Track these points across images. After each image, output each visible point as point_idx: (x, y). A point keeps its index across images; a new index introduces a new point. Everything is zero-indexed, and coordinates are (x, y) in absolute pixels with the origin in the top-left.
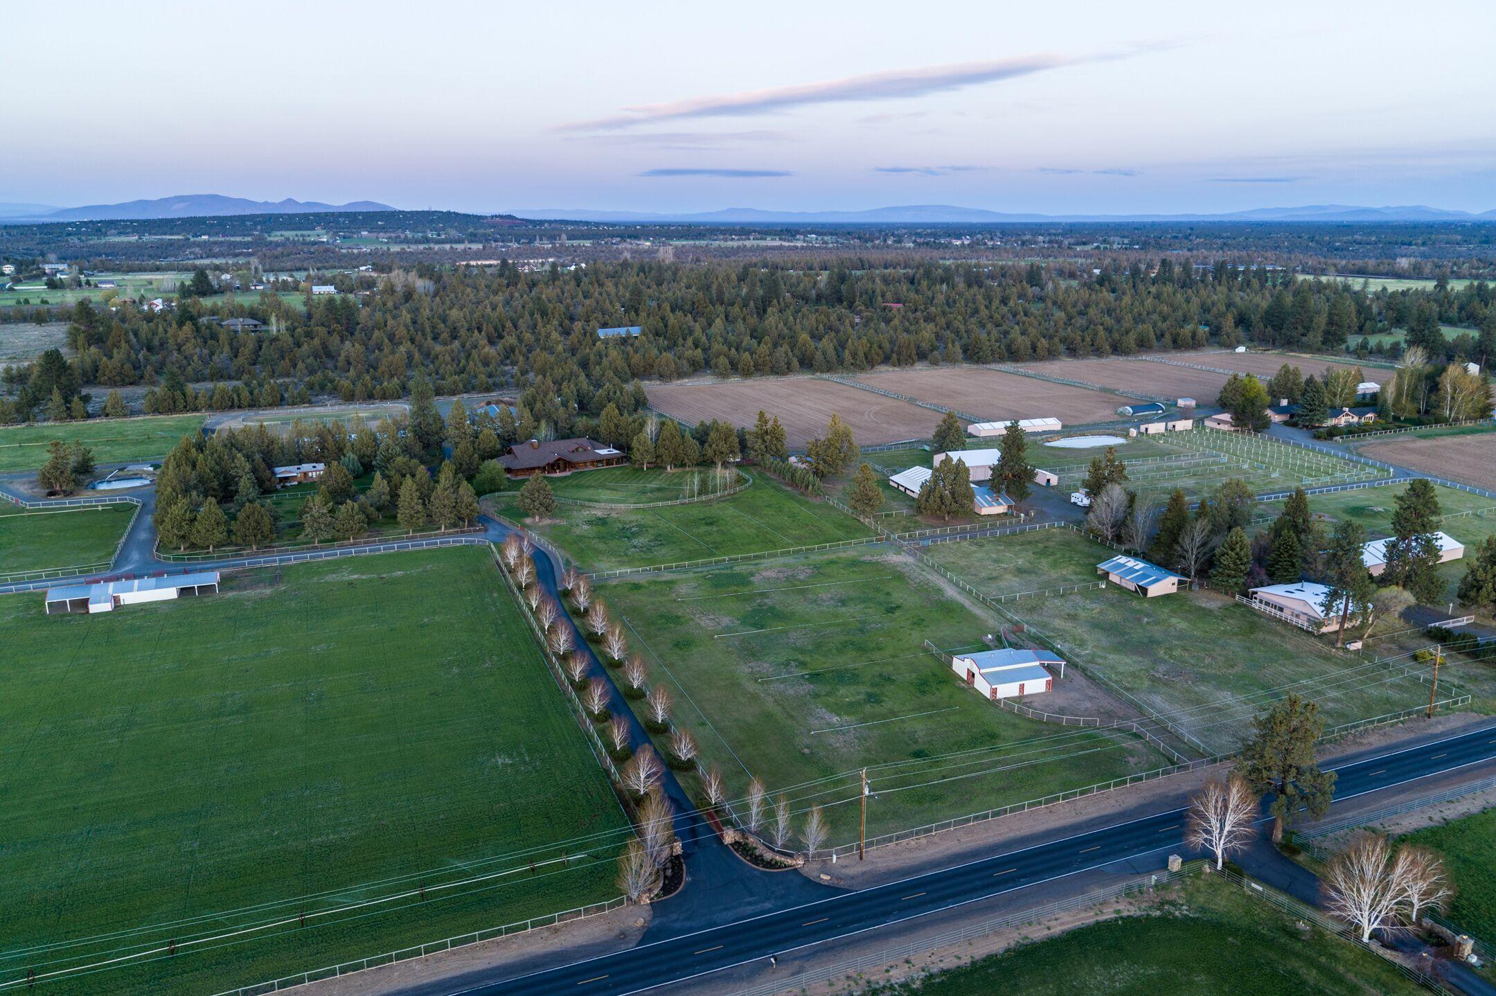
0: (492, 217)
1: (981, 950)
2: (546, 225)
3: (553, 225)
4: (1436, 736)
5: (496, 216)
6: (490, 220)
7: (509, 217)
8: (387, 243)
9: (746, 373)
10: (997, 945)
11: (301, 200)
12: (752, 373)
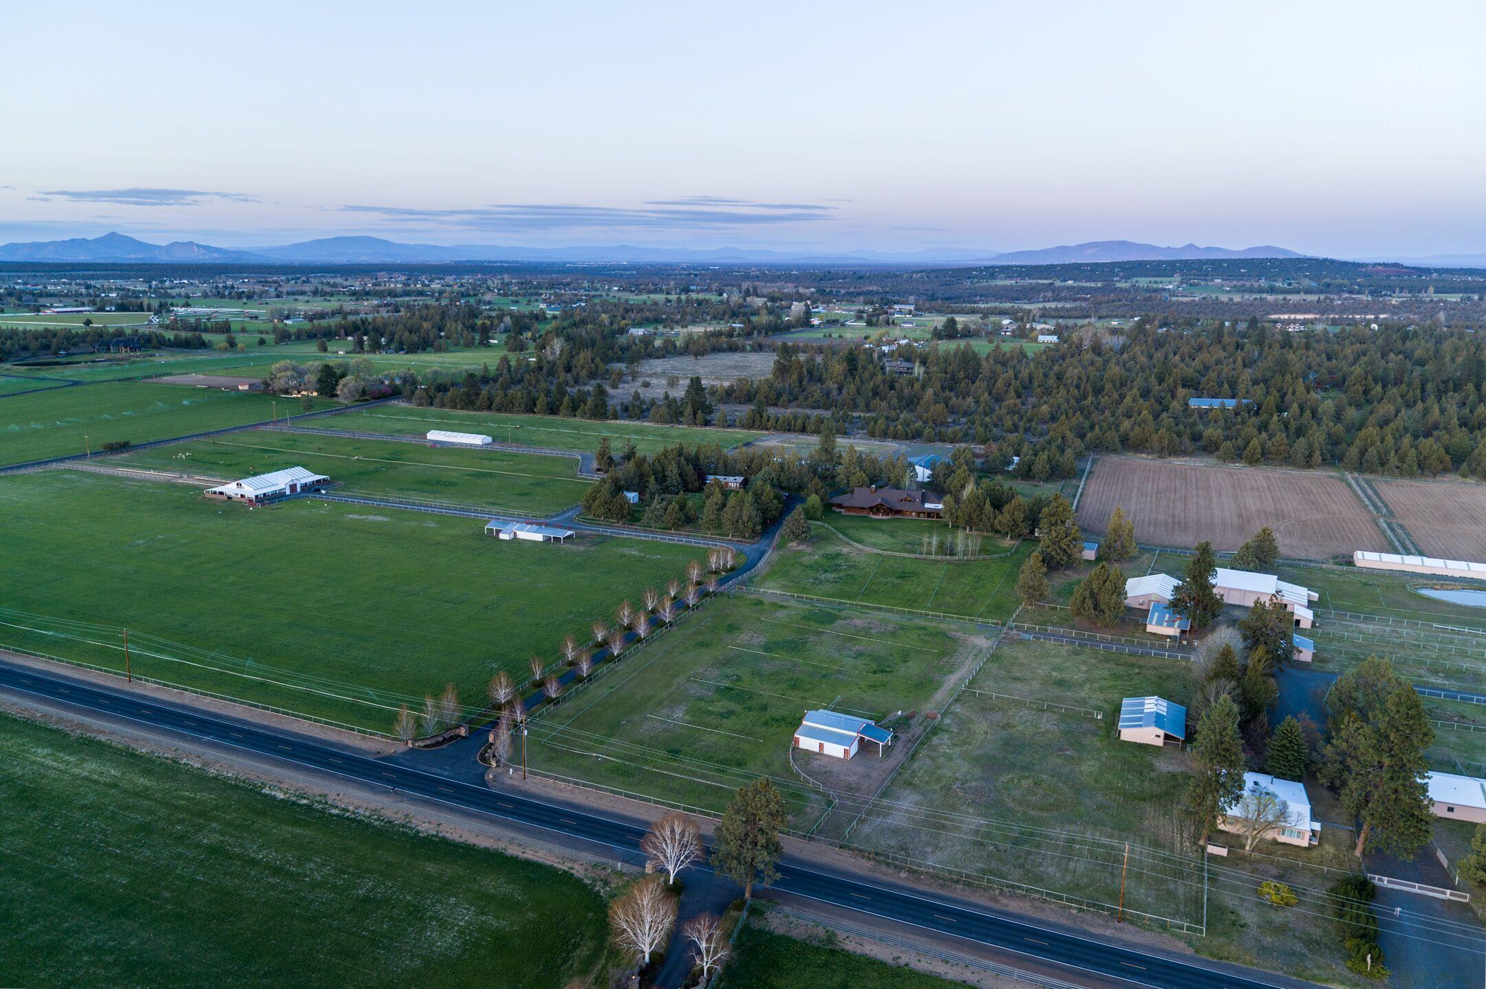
0: (1375, 264)
1: (472, 839)
2: (1435, 275)
3: (1443, 276)
4: (1085, 933)
5: (1379, 264)
6: (1370, 268)
7: (1396, 265)
8: (1229, 291)
9: (1252, 461)
10: (483, 842)
11: (1201, 246)
12: (1257, 461)
